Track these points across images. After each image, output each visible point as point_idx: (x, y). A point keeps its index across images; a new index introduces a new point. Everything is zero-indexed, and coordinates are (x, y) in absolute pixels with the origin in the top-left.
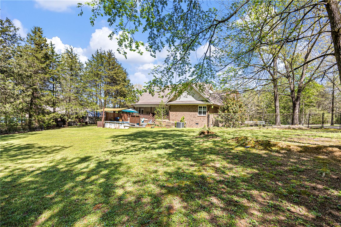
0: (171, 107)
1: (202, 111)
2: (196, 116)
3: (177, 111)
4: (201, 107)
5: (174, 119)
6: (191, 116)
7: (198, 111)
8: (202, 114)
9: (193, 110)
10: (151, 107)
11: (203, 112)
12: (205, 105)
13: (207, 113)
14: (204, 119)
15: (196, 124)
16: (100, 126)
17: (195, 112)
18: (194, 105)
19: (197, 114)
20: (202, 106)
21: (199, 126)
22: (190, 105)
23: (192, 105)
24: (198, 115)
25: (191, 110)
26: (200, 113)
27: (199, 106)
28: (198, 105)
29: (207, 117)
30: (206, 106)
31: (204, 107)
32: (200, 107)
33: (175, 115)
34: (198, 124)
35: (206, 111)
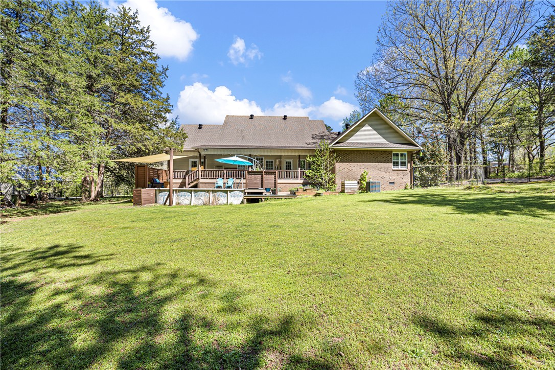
1: (400, 161)
2: (390, 170)
3: (351, 161)
4: (397, 155)
6: (379, 169)
7: (393, 161)
8: (400, 166)
9: (384, 159)
10: (299, 155)
11: (401, 163)
12: (404, 151)
13: (409, 165)
14: (404, 175)
15: (390, 183)
17: (388, 162)
18: (385, 152)
19: (391, 166)
20: (399, 153)
21: (395, 187)
22: (377, 151)
23: (382, 151)
24: (394, 169)
25: (380, 159)
26: (396, 164)
27: (393, 153)
28: (392, 151)
29: (408, 171)
30: (406, 153)
31: (402, 155)
32: (395, 155)
33: (346, 170)
34: (393, 183)
35: (407, 161)
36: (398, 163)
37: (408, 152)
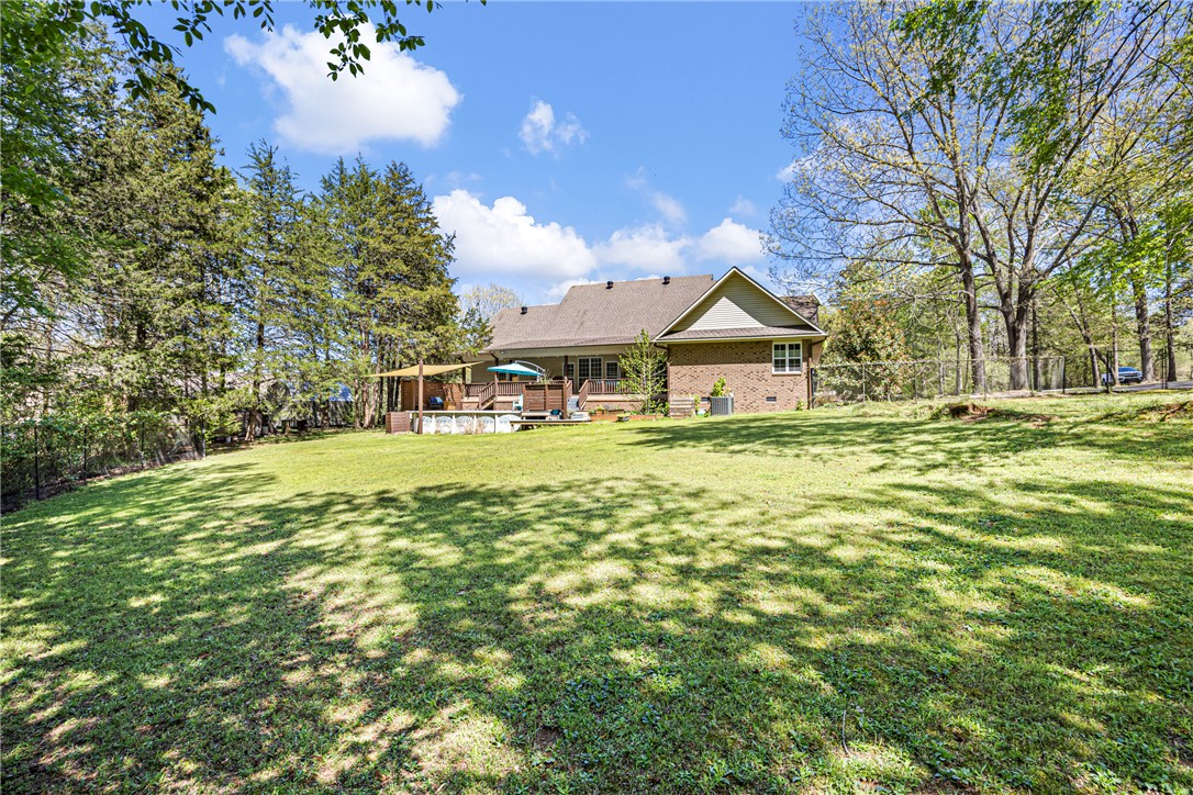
0: (673, 350)
1: (787, 358)
2: (767, 375)
3: (696, 363)
4: (783, 347)
5: (686, 388)
6: (748, 376)
7: (774, 358)
8: (787, 368)
9: (755, 356)
11: (791, 361)
12: (796, 339)
13: (804, 365)
14: (795, 384)
15: (769, 399)
16: (401, 428)
17: (764, 362)
18: (758, 342)
19: (771, 367)
20: (787, 344)
21: (777, 404)
22: (742, 343)
23: (751, 342)
24: (774, 373)
25: (748, 356)
26: (780, 364)
27: (774, 343)
28: (770, 342)
29: (804, 377)
30: (801, 343)
31: (791, 347)
32: (777, 347)
33: (688, 378)
34: (774, 399)
35: (801, 358)
36: (784, 361)
37: (803, 340)
